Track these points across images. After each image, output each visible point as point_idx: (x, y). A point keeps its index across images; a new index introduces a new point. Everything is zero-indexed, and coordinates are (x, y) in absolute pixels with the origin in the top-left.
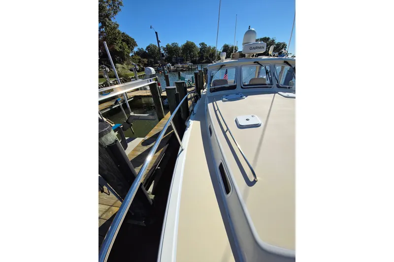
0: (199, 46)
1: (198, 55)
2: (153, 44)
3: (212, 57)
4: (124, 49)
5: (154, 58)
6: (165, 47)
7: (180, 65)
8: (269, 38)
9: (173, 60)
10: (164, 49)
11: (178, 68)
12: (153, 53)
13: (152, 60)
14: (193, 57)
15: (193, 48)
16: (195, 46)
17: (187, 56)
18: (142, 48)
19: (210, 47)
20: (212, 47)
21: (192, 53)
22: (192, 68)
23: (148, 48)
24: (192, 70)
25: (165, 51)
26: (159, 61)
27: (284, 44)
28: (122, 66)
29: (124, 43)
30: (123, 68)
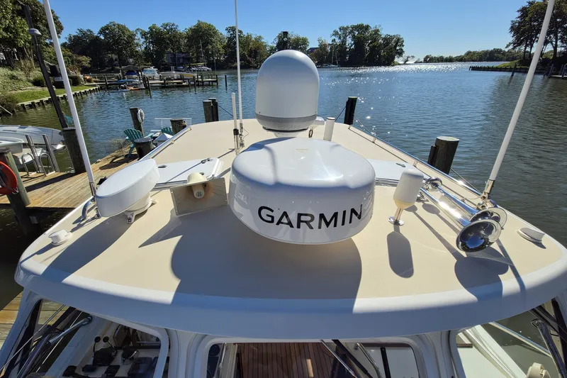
0: (226, 34)
1: (222, 51)
2: (117, 22)
3: (255, 57)
4: (17, 33)
5: (119, 53)
6: (147, 30)
7: (175, 74)
8: (367, 27)
9: (166, 59)
10: (144, 35)
11: (170, 79)
12: (117, 42)
13: (114, 57)
14: (212, 55)
15: (211, 36)
16: (215, 33)
17: (198, 53)
18: (89, 30)
19: (249, 37)
20: (254, 37)
21: (210, 47)
22: (203, 82)
23: (103, 31)
24: (203, 85)
25: (146, 38)
26: (131, 60)
27: (399, 39)
28: (10, 72)
29: (18, 19)
30: (13, 77)
